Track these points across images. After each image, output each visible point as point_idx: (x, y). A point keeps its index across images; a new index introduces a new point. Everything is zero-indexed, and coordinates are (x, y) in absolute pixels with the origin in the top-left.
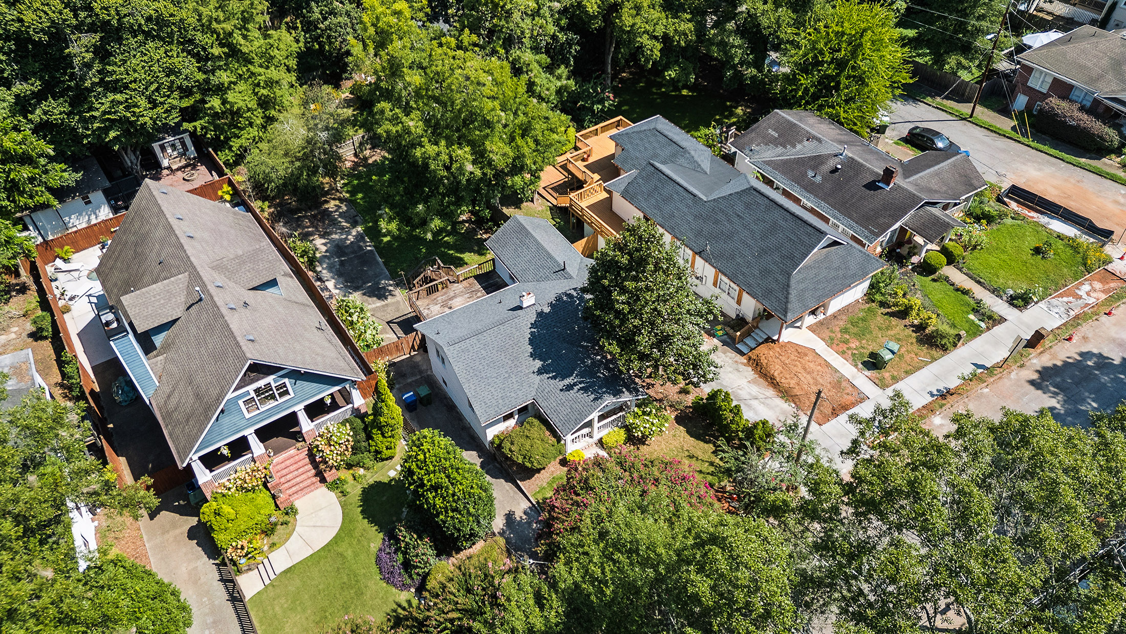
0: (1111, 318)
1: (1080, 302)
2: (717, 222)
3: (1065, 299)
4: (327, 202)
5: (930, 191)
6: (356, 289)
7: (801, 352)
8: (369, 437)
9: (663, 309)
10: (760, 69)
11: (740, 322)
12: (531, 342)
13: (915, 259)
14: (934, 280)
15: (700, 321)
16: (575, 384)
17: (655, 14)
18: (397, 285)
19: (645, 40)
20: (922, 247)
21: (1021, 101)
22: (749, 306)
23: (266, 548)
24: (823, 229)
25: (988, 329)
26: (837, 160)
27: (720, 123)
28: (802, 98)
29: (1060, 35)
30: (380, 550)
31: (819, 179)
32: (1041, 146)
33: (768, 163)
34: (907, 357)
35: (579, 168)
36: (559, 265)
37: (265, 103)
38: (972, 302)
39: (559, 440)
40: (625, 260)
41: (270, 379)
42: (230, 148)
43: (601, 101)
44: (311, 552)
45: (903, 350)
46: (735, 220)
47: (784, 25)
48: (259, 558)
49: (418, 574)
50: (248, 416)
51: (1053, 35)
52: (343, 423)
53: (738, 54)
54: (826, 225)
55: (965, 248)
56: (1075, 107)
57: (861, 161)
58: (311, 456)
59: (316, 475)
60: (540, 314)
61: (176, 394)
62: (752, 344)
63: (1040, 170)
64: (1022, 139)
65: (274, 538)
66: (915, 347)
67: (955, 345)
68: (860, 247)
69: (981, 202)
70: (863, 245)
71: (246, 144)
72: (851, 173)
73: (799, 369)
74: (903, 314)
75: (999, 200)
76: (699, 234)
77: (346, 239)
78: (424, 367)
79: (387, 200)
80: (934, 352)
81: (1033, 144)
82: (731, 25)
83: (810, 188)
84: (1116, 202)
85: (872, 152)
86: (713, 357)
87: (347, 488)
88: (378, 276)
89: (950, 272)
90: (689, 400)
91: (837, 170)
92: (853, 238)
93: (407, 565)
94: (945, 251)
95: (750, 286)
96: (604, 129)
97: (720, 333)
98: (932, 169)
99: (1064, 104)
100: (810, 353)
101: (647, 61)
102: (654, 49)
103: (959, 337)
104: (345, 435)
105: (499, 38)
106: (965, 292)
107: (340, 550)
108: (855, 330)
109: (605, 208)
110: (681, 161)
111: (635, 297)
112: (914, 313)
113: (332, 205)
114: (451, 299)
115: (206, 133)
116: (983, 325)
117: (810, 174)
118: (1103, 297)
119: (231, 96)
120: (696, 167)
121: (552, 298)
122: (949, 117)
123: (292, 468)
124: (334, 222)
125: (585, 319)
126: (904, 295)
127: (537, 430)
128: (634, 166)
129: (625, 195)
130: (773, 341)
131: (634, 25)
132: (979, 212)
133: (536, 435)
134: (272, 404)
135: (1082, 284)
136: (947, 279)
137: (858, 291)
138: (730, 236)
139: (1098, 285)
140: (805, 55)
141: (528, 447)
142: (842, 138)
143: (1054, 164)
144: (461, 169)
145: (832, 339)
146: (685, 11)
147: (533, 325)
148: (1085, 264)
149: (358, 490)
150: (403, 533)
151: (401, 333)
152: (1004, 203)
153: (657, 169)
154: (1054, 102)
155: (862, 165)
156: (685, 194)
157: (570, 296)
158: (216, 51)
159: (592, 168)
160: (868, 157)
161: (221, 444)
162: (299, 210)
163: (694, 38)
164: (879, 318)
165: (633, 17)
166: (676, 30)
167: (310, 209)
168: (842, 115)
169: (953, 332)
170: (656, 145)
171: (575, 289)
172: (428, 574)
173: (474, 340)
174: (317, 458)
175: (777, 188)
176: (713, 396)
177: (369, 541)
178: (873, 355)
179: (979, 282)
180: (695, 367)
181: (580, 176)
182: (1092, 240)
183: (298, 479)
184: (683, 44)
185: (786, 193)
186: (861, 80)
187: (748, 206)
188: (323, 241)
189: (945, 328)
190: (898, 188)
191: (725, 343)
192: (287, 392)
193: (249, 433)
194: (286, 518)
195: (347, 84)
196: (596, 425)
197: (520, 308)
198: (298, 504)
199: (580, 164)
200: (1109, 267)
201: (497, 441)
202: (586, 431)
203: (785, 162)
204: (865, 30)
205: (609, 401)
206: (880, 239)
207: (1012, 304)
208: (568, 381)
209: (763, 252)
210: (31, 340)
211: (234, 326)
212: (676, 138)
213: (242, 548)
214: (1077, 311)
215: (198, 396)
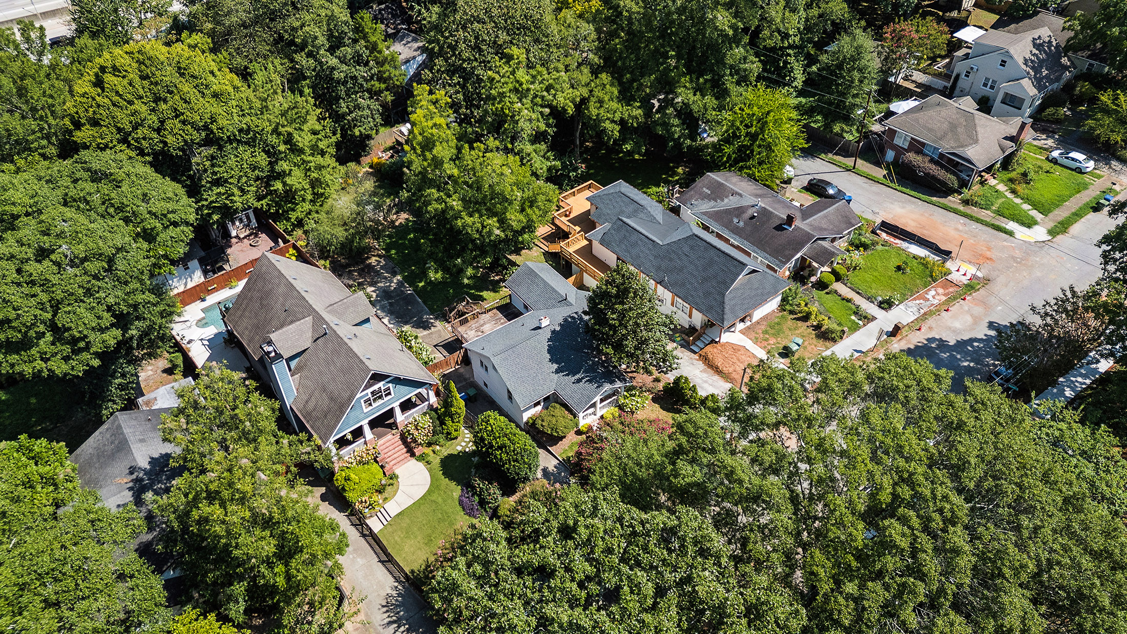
0: (949, 313)
1: (928, 303)
2: (671, 260)
3: (918, 302)
4: (368, 258)
5: (821, 229)
6: (406, 323)
7: (736, 348)
8: (442, 423)
9: (641, 321)
10: (693, 139)
11: (692, 330)
12: (549, 351)
13: (813, 279)
14: (827, 293)
15: (665, 329)
16: (583, 378)
17: (614, 105)
18: (436, 318)
19: (608, 125)
20: (817, 269)
21: (890, 155)
22: (698, 319)
23: (381, 501)
24: (745, 262)
25: (864, 325)
26: (754, 209)
27: (667, 182)
28: (727, 162)
29: (917, 103)
30: (461, 496)
31: (741, 224)
32: (904, 189)
33: (705, 214)
34: (809, 348)
35: (563, 223)
36: (562, 296)
37: (315, 183)
38: (853, 307)
39: (575, 416)
40: (614, 291)
41: (381, 384)
42: (288, 219)
43: (575, 169)
44: (413, 502)
45: (806, 343)
46: (684, 258)
47: (710, 109)
48: (377, 508)
49: (490, 508)
50: (365, 410)
51: (911, 104)
52: (425, 414)
53: (677, 131)
54: (747, 258)
55: (848, 269)
56: (927, 159)
57: (771, 209)
58: (403, 438)
59: (407, 452)
60: (553, 332)
61: (313, 399)
62: (702, 345)
63: (903, 207)
64: (891, 185)
65: (385, 495)
66: (815, 341)
67: (841, 338)
68: (772, 273)
69: (860, 235)
70: (775, 271)
71: (301, 216)
72: (764, 219)
73: (735, 360)
74: (806, 318)
75: (873, 232)
76: (659, 268)
77: (390, 286)
78: (467, 376)
79: (432, 256)
80: (827, 344)
81: (899, 188)
82: (670, 111)
83: (736, 231)
84: (957, 229)
85: (779, 202)
86: (675, 353)
87: (430, 459)
88: (420, 314)
89: (839, 287)
90: (660, 386)
91: (754, 217)
92: (769, 267)
93: (483, 503)
94: (834, 272)
95: (697, 304)
96: (580, 191)
97: (679, 339)
98: (822, 213)
99: (919, 158)
100: (742, 349)
101: (609, 139)
102: (614, 130)
103: (843, 332)
104: (427, 422)
105: (507, 137)
106: (849, 301)
107: (433, 498)
108: (773, 331)
109: (587, 252)
110: (641, 215)
111: (622, 315)
112: (813, 317)
113: (373, 260)
114: (482, 326)
115: (269, 209)
116: (860, 322)
117: (736, 220)
118: (944, 298)
119: (288, 180)
120: (653, 220)
121: (561, 321)
122: (839, 169)
123: (391, 448)
124: (378, 273)
125: (587, 332)
126: (806, 305)
127: (559, 411)
128: (606, 221)
129: (602, 242)
130: (716, 342)
131: (598, 114)
132: (858, 242)
133: (559, 414)
134: (380, 402)
135: (929, 290)
136: (836, 292)
137: (773, 305)
138: (681, 270)
139: (940, 291)
140: (727, 131)
141: (554, 422)
142: (759, 192)
143: (914, 203)
144: (490, 233)
145: (757, 339)
146: (635, 100)
147: (549, 340)
148: (931, 276)
149: (438, 460)
150: (478, 483)
151: (446, 353)
152: (877, 234)
153: (624, 223)
154: (912, 157)
155: (772, 213)
156: (646, 240)
157: (573, 318)
158: (282, 148)
159: (574, 221)
160: (777, 206)
161: (347, 432)
162: (348, 265)
163: (643, 120)
164: (789, 322)
165: (598, 109)
166: (629, 115)
167: (357, 264)
168: (757, 174)
169: (840, 329)
170: (622, 204)
171: (576, 313)
172: (498, 506)
173: (510, 352)
174: (409, 440)
175: (713, 232)
176: (677, 381)
177: (452, 491)
178: (785, 348)
179: (858, 293)
180: (664, 361)
181: (565, 228)
182: (937, 258)
183: (395, 455)
184: (635, 125)
185: (719, 236)
186: (769, 148)
187: (692, 248)
188: (373, 289)
189: (834, 326)
190: (797, 228)
191: (682, 346)
192: (389, 394)
193: (365, 423)
194: (391, 481)
195: (366, 160)
196: (599, 405)
197: (540, 328)
198: (397, 472)
199: (564, 219)
200: (949, 277)
201: (531, 421)
202: (591, 410)
203: (717, 212)
204: (768, 113)
205: (607, 387)
206: (788, 265)
207: (880, 307)
208: (578, 376)
209: (705, 280)
210: (165, 375)
211: (355, 350)
212: (636, 198)
213: (366, 502)
214: (926, 310)
215: (332, 399)
